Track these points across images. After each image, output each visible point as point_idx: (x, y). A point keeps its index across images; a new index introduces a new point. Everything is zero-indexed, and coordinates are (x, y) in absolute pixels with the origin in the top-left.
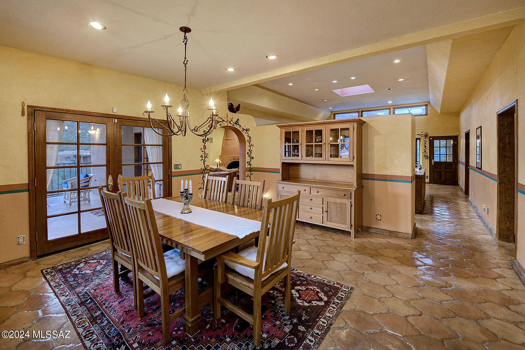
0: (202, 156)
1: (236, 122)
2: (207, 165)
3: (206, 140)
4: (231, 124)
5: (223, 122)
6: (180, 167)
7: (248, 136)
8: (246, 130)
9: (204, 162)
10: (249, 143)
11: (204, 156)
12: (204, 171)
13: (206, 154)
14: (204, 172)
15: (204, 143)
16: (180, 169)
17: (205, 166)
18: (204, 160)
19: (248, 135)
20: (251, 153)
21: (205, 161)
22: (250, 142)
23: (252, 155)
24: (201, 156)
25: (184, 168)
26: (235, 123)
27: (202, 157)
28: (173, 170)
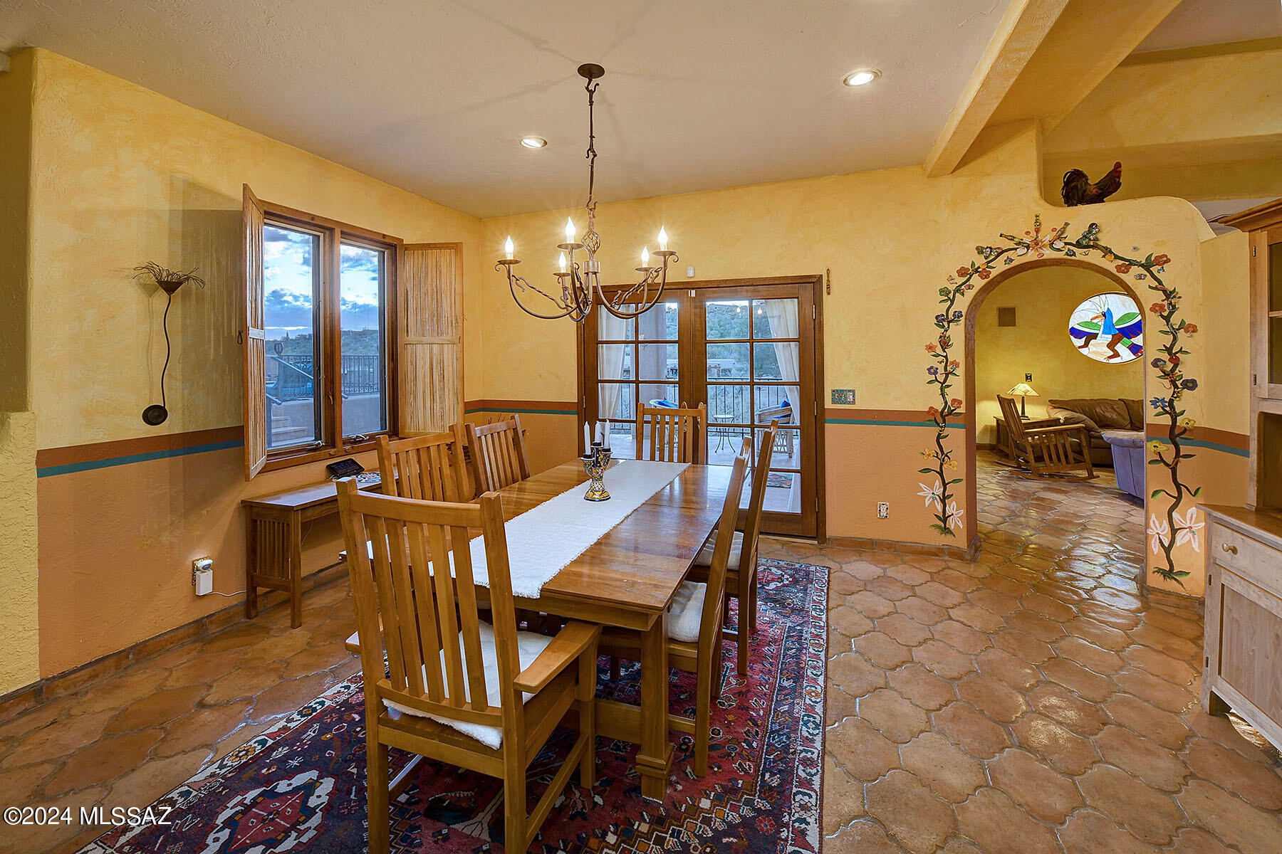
0: (934, 371)
1: (1085, 237)
2: (954, 401)
3: (951, 316)
4: (1059, 250)
5: (1016, 249)
6: (851, 397)
7: (1156, 288)
8: (1142, 266)
9: (942, 389)
10: (1167, 319)
11: (941, 370)
12: (943, 418)
13: (952, 363)
14: (944, 422)
15: (943, 327)
16: (849, 403)
17: (946, 403)
18: (942, 384)
19: (1155, 284)
20: (1176, 362)
21: (948, 386)
22: (1171, 313)
23: (1187, 370)
24: (928, 370)
25: (864, 402)
26: (1078, 245)
27: (935, 373)
28: (828, 404)
